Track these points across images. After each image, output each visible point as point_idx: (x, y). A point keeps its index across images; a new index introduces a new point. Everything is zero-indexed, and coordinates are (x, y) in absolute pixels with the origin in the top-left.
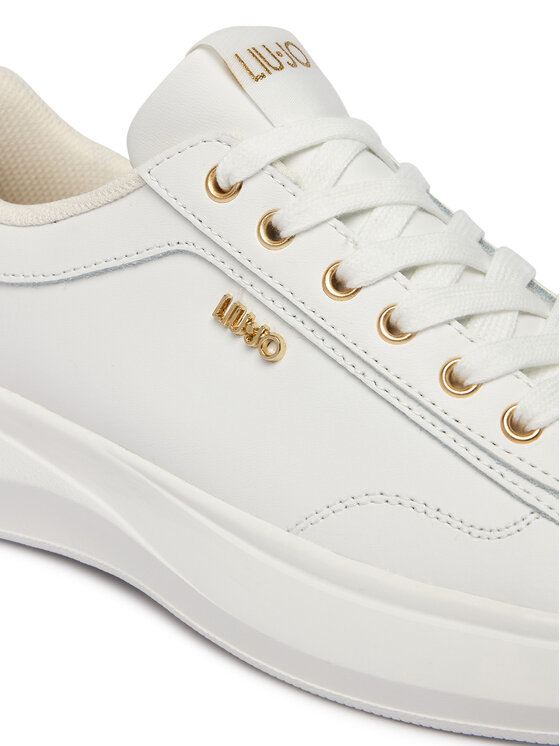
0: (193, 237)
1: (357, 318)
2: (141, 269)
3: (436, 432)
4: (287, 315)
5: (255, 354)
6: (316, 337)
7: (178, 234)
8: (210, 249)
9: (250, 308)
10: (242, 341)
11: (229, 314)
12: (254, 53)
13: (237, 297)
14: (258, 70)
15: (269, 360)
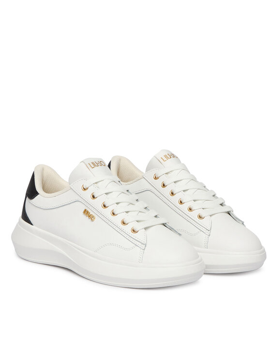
0: (80, 198)
1: (107, 212)
2: (71, 204)
3: (121, 233)
4: (96, 212)
5: (90, 220)
6: (100, 216)
7: (77, 198)
8: (83, 200)
9: (89, 211)
10: (88, 217)
11: (86, 212)
12: (93, 163)
13: (88, 209)
14: (93, 166)
15: (92, 220)
